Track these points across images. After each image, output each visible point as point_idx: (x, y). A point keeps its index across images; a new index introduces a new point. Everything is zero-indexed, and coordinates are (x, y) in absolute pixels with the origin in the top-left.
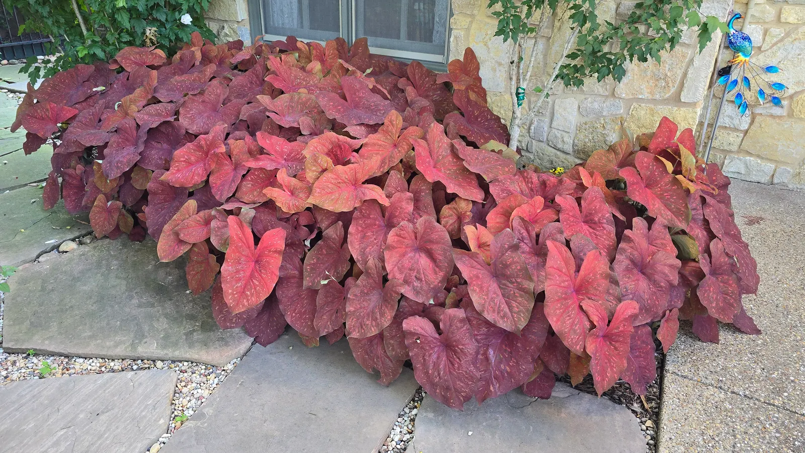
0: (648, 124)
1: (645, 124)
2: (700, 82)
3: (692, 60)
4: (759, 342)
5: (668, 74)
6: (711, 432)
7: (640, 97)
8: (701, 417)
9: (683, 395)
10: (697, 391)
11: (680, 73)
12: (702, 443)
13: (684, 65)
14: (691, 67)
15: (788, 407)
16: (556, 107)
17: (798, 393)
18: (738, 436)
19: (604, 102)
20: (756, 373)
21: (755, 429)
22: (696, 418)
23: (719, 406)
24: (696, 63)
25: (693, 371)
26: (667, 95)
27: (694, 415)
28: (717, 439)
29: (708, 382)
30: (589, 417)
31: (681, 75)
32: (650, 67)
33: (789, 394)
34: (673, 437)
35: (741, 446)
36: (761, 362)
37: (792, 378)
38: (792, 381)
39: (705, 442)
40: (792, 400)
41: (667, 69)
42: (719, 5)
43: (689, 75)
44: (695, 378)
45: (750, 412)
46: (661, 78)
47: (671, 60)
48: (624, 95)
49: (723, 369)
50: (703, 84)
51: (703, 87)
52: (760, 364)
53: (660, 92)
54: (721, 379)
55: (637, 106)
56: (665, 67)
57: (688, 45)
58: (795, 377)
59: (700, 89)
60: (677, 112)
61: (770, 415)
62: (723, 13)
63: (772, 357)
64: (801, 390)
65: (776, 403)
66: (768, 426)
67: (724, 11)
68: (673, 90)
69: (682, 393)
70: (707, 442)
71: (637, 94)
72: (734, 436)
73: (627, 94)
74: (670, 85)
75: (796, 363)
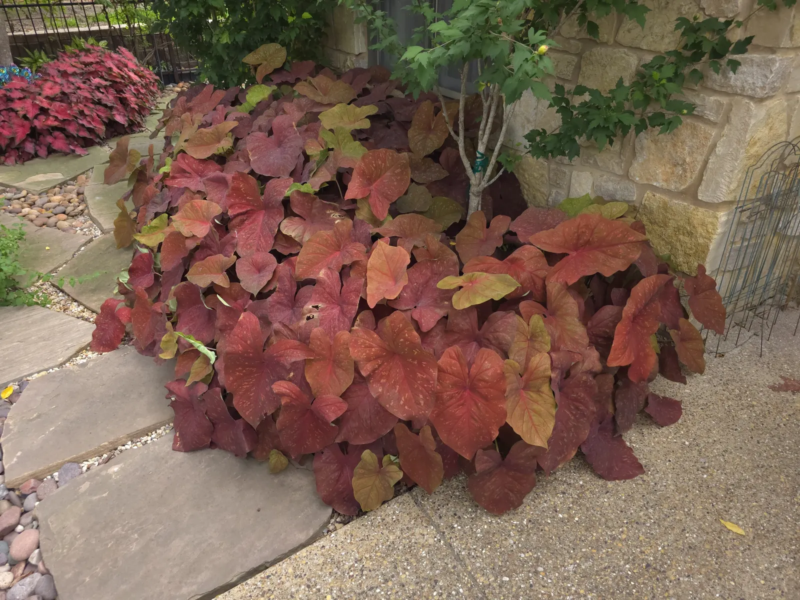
0: (660, 221)
1: (657, 220)
2: (723, 177)
3: (714, 146)
4: (561, 516)
5: (688, 160)
6: (369, 564)
7: (655, 184)
8: (380, 546)
9: (393, 519)
10: (413, 522)
11: (700, 159)
12: (346, 567)
13: (706, 150)
14: (712, 154)
15: (487, 591)
16: (573, 181)
17: (522, 586)
18: (390, 584)
19: (619, 183)
20: (504, 542)
21: (418, 587)
22: (374, 545)
23: (413, 548)
24: (719, 150)
25: (437, 504)
26: (683, 187)
27: (375, 541)
28: (365, 572)
29: (436, 522)
30: (293, 493)
31: (701, 163)
32: (668, 147)
33: (510, 581)
34: (327, 547)
35: (380, 592)
36: (529, 535)
37: (540, 569)
38: (536, 573)
39: (350, 569)
40: (504, 589)
41: (686, 152)
42: (759, 71)
43: (710, 166)
44: (429, 512)
45: (437, 572)
46: (678, 164)
47: (692, 141)
48: (637, 179)
49: (472, 518)
50: (727, 179)
51: (727, 184)
52: (524, 536)
53: (676, 182)
54: (456, 526)
55: (650, 195)
56: (684, 149)
57: (714, 124)
58: (545, 570)
59: (721, 186)
60: (694, 212)
61: (455, 586)
62: (763, 82)
63: (551, 538)
64: (531, 586)
65: (481, 580)
66: (435, 593)
67: (764, 79)
68: (689, 182)
69: (394, 517)
70: (352, 569)
71: (651, 180)
72: (386, 581)
73: (641, 178)
74: (688, 175)
75: (571, 558)
